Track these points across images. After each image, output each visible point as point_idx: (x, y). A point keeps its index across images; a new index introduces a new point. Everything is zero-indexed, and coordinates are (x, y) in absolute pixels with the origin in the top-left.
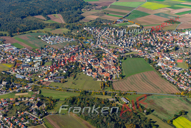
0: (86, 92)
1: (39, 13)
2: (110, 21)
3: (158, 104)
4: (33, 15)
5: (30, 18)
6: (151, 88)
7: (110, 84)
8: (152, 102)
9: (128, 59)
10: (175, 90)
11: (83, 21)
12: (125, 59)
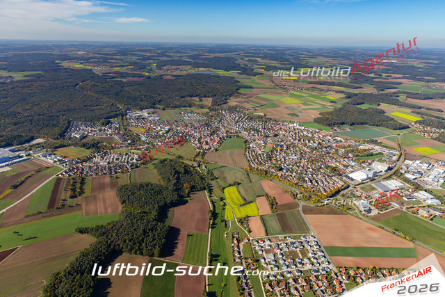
0: (180, 157)
1: (197, 96)
2: (244, 108)
3: (225, 174)
4: (191, 96)
5: (188, 99)
6: (230, 161)
7: (204, 154)
8: (222, 172)
9: (233, 137)
10: (246, 165)
11: (225, 105)
12: (230, 137)
